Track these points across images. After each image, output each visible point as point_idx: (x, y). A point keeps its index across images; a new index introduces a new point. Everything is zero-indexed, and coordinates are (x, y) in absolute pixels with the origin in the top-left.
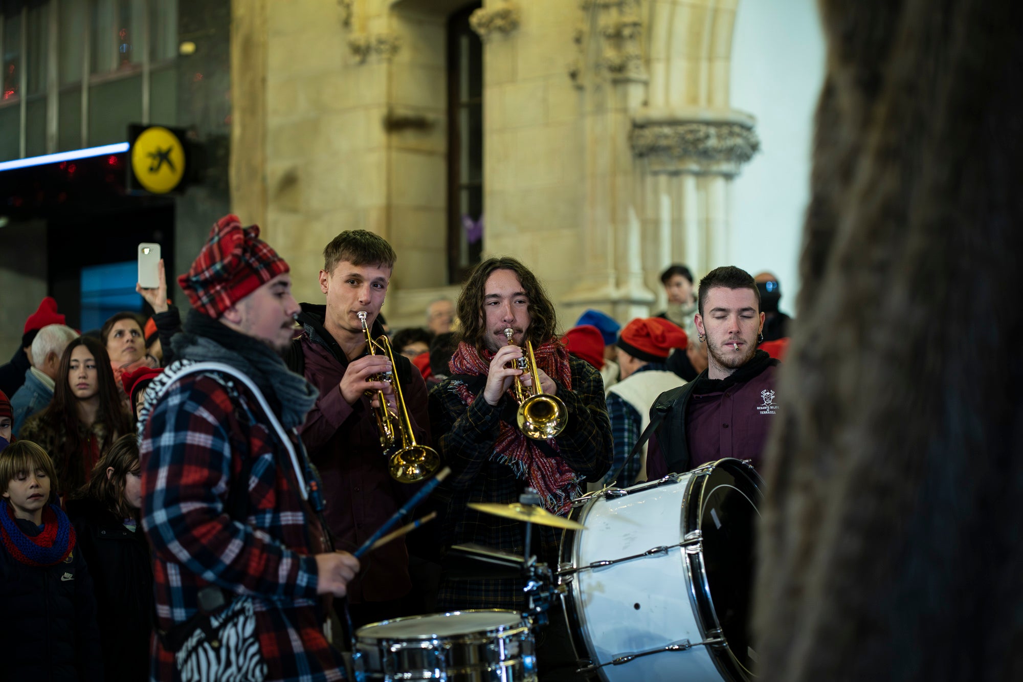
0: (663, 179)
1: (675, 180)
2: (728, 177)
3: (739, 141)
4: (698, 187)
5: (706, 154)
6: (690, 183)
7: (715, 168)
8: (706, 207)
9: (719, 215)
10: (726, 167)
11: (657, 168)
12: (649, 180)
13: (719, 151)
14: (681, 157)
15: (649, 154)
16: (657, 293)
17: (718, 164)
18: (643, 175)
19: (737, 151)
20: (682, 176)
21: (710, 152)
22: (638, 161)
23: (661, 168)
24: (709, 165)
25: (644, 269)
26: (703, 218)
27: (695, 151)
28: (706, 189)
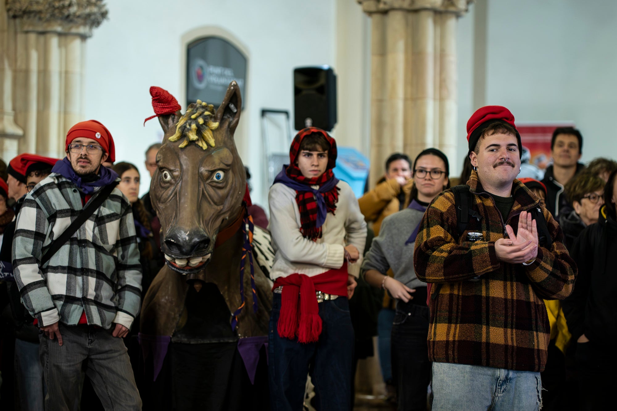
0: (32, 37)
1: (42, 38)
2: (84, 38)
3: (95, 10)
4: (60, 46)
5: (68, 19)
6: (54, 41)
7: (74, 30)
8: (66, 61)
9: (76, 68)
10: (82, 30)
11: (26, 28)
12: (21, 37)
13: (79, 17)
14: (48, 21)
15: (21, 17)
16: (25, 129)
17: (78, 27)
18: (16, 33)
19: (93, 17)
20: (48, 36)
21: (71, 17)
22: (12, 21)
23: (31, 28)
24: (71, 28)
25: (14, 109)
26: (63, 70)
27: (61, 16)
28: (66, 46)
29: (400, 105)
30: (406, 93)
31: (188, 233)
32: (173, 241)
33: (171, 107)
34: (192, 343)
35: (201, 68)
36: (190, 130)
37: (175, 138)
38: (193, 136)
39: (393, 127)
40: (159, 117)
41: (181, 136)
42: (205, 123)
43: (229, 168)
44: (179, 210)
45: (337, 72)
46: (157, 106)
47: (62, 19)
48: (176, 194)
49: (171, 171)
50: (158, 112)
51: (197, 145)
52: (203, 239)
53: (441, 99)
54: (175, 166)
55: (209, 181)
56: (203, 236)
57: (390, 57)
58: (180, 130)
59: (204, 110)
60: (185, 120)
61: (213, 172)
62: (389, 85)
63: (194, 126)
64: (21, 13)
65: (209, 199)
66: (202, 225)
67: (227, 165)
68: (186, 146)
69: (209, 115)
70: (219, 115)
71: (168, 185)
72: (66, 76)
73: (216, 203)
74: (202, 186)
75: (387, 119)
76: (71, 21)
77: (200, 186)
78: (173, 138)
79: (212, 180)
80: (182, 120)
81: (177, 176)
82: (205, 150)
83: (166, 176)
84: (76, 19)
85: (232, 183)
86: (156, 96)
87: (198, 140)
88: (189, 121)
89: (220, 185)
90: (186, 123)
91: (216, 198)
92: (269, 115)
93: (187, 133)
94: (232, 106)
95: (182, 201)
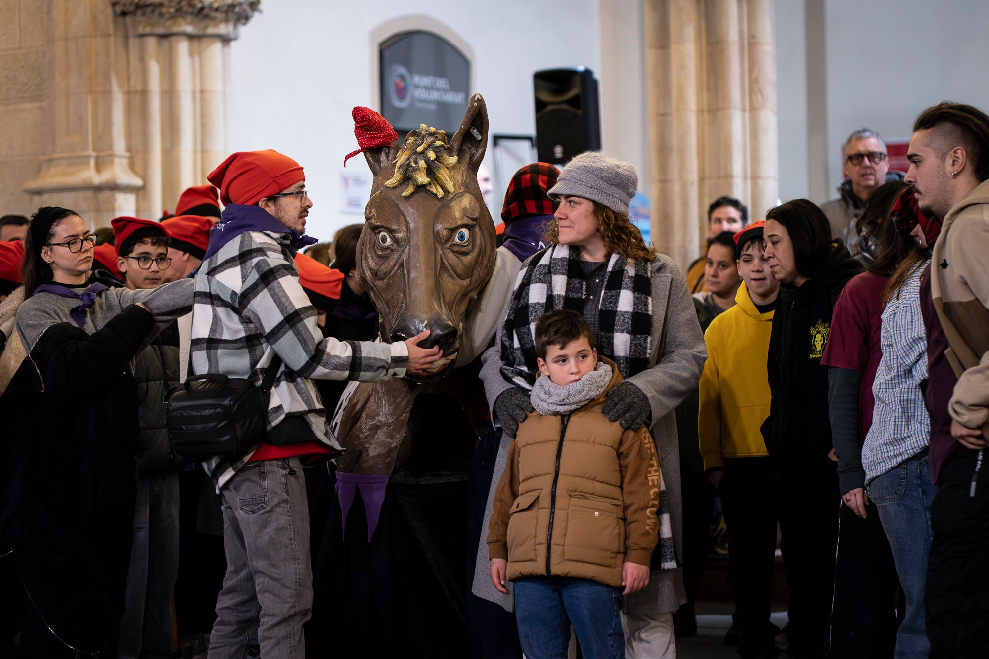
0: (151, 42)
1: (165, 43)
2: (226, 40)
4: (191, 54)
5: (202, 13)
6: (183, 47)
7: (211, 30)
8: (201, 74)
9: (216, 85)
10: (223, 29)
11: (141, 30)
12: (133, 43)
13: (217, 10)
14: (173, 17)
15: (133, 13)
16: (145, 177)
17: (216, 25)
18: (126, 38)
19: (237, 9)
20: (174, 39)
21: (206, 11)
22: (120, 20)
23: (148, 30)
24: (206, 27)
25: (129, 149)
26: (198, 89)
27: (190, 10)
28: (200, 55)
29: (692, 120)
30: (699, 102)
31: (426, 322)
32: (404, 335)
33: (384, 137)
34: (421, 483)
35: (402, 77)
36: (417, 169)
37: (395, 182)
38: (422, 178)
39: (682, 154)
40: (365, 153)
41: (403, 179)
42: (438, 158)
43: (475, 223)
44: (409, 289)
45: (598, 75)
46: (363, 136)
47: (192, 14)
48: (402, 265)
49: (391, 232)
50: (365, 144)
51: (429, 191)
52: (447, 331)
53: (753, 110)
54: (398, 224)
55: (450, 244)
56: (447, 326)
57: (674, 50)
58: (401, 170)
59: (433, 139)
60: (407, 155)
61: (453, 230)
62: (674, 91)
63: (422, 163)
64: (132, 8)
65: (451, 271)
66: (444, 311)
67: (474, 219)
68: (412, 194)
69: (442, 146)
70: (456, 146)
71: (389, 251)
72: (202, 96)
73: (460, 277)
74: (440, 251)
75: (674, 141)
76: (207, 17)
77: (437, 253)
78: (391, 182)
79: (454, 242)
80: (402, 155)
81: (402, 239)
82: (441, 198)
83: (384, 240)
84: (214, 14)
85: (481, 245)
86: (363, 121)
87: (430, 184)
88: (414, 157)
89: (464, 249)
90: (409, 159)
91: (460, 269)
92: (504, 143)
93: (414, 174)
94: (475, 131)
95: (413, 276)
